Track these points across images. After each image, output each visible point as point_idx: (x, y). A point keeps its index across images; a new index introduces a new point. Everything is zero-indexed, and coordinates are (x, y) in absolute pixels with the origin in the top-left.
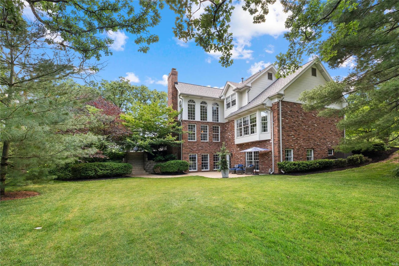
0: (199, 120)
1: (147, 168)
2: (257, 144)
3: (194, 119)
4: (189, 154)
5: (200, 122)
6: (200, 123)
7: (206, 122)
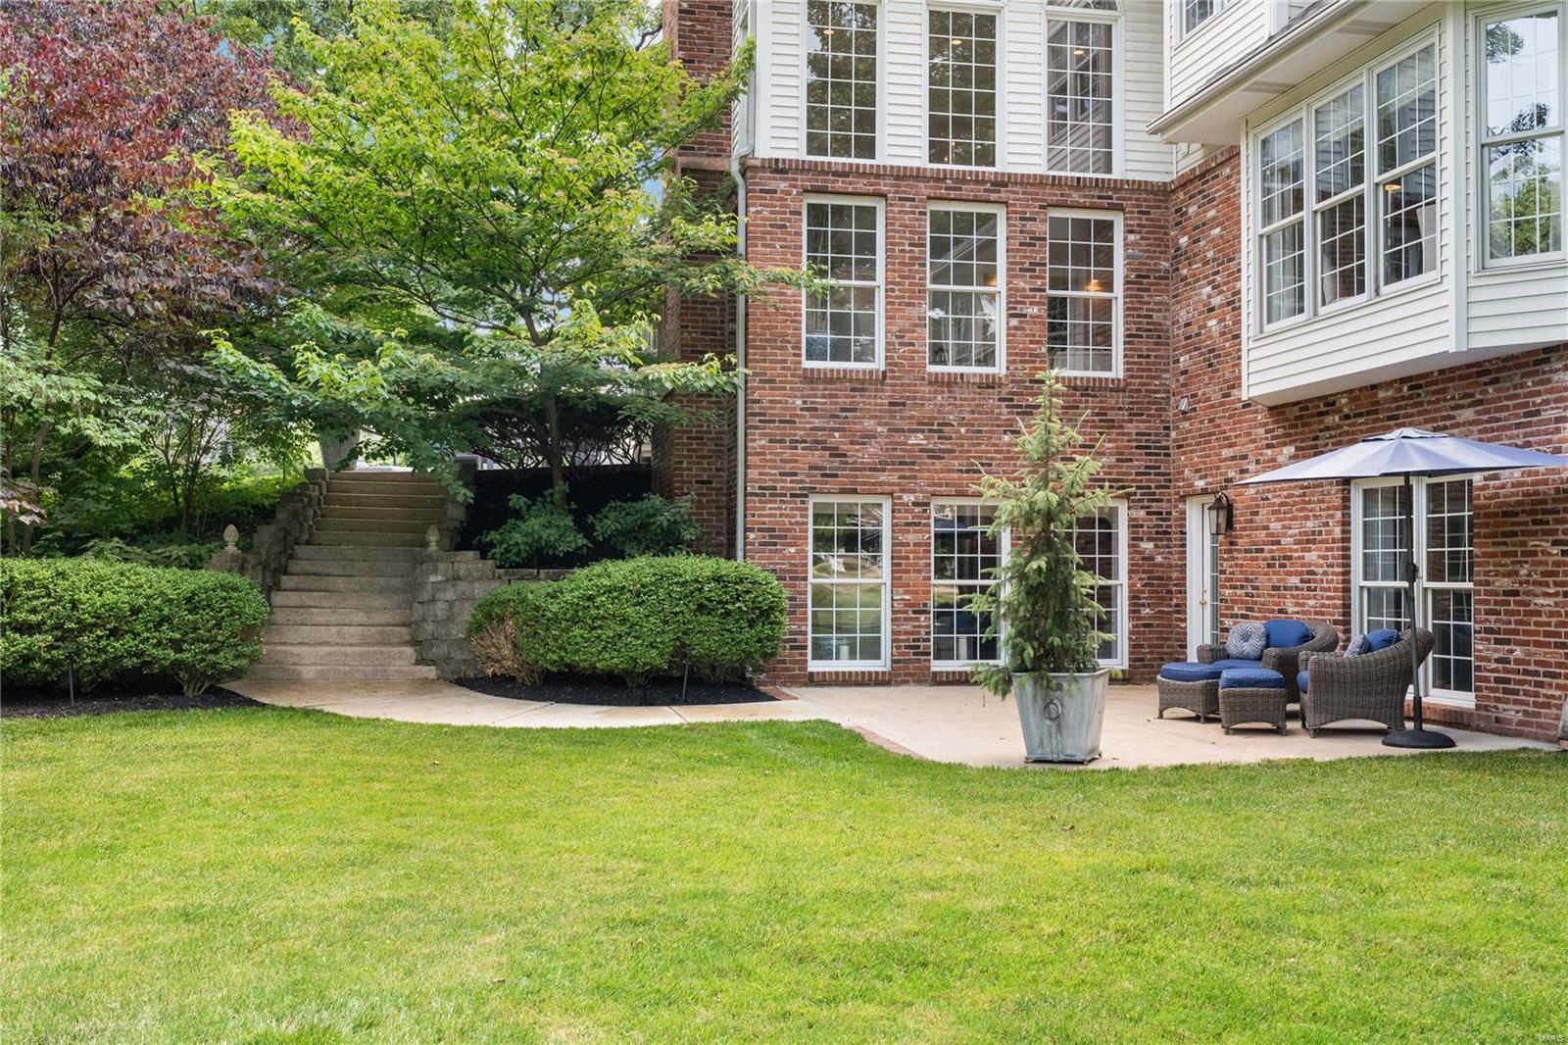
0: (916, 156)
1: (429, 627)
2: (1453, 390)
3: (867, 148)
4: (812, 500)
5: (917, 176)
6: (925, 189)
7: (979, 180)
